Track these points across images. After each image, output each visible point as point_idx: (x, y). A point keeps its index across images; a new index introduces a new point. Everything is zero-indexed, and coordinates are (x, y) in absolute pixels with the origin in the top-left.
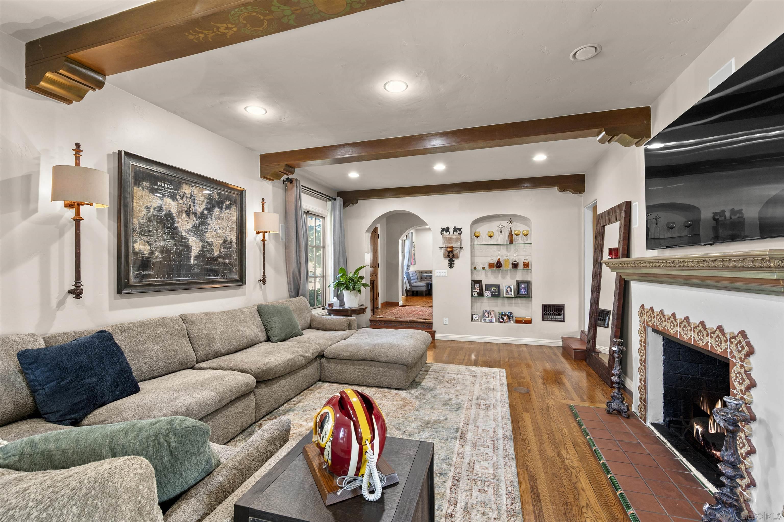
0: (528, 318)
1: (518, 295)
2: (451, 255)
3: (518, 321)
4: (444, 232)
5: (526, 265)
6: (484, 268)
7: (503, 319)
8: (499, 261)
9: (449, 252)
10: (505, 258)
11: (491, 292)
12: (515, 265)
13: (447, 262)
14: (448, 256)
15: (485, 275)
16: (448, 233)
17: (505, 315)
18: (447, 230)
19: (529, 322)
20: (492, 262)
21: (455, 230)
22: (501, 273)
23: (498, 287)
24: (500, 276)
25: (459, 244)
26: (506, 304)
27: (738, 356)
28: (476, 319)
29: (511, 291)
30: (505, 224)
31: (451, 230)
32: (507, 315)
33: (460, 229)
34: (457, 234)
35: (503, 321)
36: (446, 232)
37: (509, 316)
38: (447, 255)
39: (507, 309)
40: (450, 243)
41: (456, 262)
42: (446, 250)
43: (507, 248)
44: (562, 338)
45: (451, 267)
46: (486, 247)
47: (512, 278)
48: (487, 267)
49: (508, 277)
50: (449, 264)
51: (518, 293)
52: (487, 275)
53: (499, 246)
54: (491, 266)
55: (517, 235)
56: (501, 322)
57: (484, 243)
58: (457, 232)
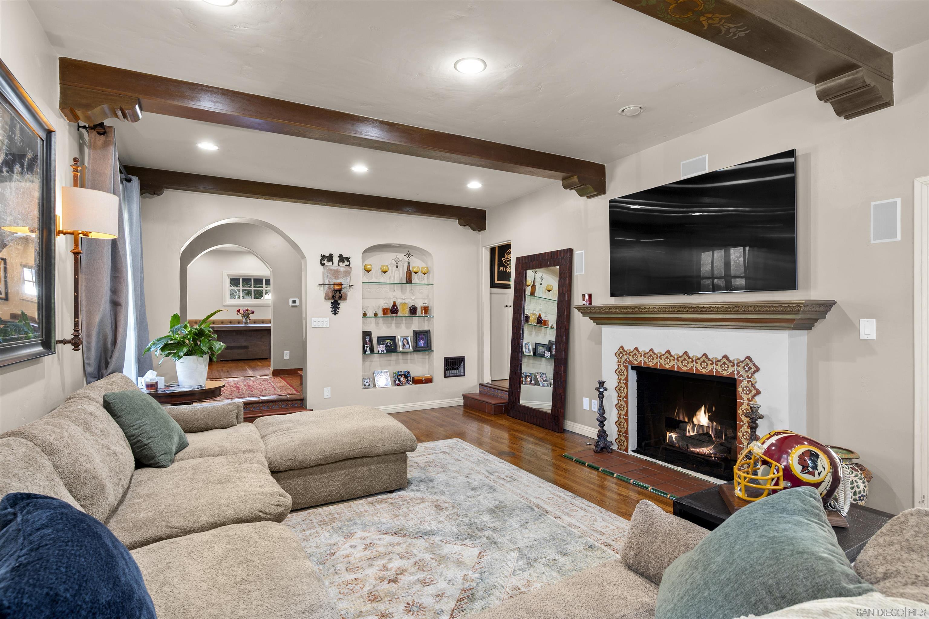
0: (428, 376)
1: (417, 349)
2: (338, 294)
3: (416, 382)
4: (325, 262)
5: (426, 310)
6: (376, 315)
7: (399, 381)
8: (394, 305)
9: (336, 291)
10: (401, 301)
11: (386, 347)
12: (413, 311)
13: (330, 305)
14: (333, 297)
15: (376, 324)
16: (331, 263)
17: (401, 375)
18: (330, 258)
19: (429, 381)
20: (386, 306)
21: (342, 259)
22: (394, 321)
23: (393, 339)
24: (393, 325)
25: (348, 280)
26: (401, 361)
27: (745, 375)
28: (367, 384)
29: (408, 343)
30: (402, 256)
31: (336, 259)
32: (405, 375)
33: (348, 259)
34: (344, 265)
35: (400, 384)
36: (328, 261)
37: (406, 375)
38: (330, 295)
39: (402, 368)
40: (337, 278)
41: (343, 305)
42: (329, 288)
43: (402, 289)
44: (463, 395)
45: (335, 313)
46: (376, 286)
47: (408, 328)
48: (380, 314)
49: (403, 326)
50: (332, 308)
51: (417, 347)
52: (378, 323)
53: (392, 286)
54: (385, 311)
55: (416, 273)
56: (398, 385)
57: (374, 280)
58: (343, 262)
